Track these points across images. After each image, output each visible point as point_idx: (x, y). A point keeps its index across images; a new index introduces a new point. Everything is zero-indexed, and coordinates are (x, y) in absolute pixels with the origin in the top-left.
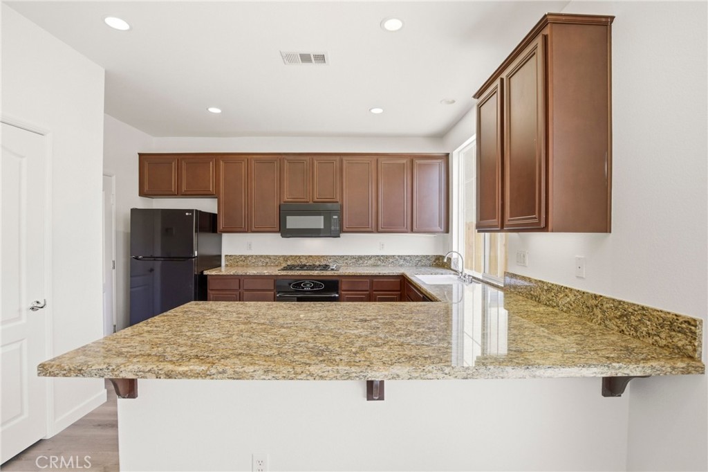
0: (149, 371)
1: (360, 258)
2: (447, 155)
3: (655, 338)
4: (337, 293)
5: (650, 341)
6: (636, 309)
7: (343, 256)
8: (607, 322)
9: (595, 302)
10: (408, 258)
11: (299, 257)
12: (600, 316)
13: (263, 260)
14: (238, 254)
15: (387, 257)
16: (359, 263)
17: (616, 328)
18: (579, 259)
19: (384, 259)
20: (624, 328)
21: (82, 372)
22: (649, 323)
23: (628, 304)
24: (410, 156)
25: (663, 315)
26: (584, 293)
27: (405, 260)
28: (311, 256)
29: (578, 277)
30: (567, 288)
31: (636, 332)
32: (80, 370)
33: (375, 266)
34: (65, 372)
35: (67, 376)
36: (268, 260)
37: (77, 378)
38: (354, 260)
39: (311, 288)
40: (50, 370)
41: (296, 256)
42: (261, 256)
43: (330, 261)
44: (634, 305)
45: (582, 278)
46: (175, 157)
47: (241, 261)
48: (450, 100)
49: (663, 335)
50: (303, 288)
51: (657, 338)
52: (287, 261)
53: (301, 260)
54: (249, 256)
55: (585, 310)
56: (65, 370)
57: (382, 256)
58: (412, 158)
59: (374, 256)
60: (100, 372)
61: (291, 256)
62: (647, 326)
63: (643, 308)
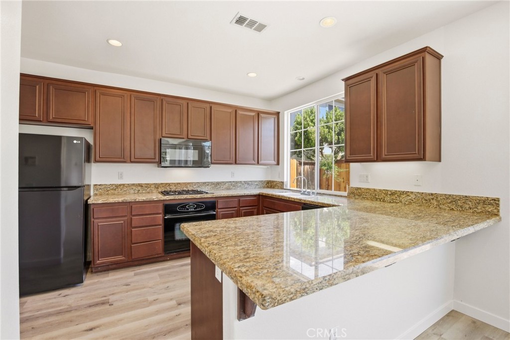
0: (352, 273)
1: (218, 183)
2: (278, 113)
3: (474, 209)
4: (214, 211)
5: (471, 211)
6: (462, 197)
7: (206, 183)
8: (441, 206)
9: (431, 197)
10: (250, 183)
11: (169, 184)
12: (436, 203)
13: (134, 188)
14: (108, 183)
15: (237, 182)
16: (217, 187)
17: (448, 208)
18: (417, 176)
19: (235, 184)
20: (453, 207)
21: (306, 290)
22: (470, 203)
23: (456, 195)
24: (257, 111)
25: (479, 198)
26: (422, 193)
27: (248, 184)
28: (179, 183)
29: (415, 185)
30: (408, 192)
31: (462, 208)
32: (304, 289)
33: (228, 189)
34: (292, 296)
35: (294, 299)
36: (139, 188)
37: (303, 297)
38: (213, 186)
39: (195, 209)
40: (279, 298)
41: (167, 184)
42: (133, 185)
43: (195, 187)
44: (459, 195)
45: (420, 186)
46: (42, 80)
47: (112, 189)
48: (301, 78)
49: (479, 208)
50: (188, 209)
51: (476, 209)
52: (157, 188)
53: (171, 187)
54: (120, 185)
55: (424, 202)
56: (292, 293)
57: (233, 182)
58: (258, 113)
59: (227, 182)
60: (320, 285)
61: (162, 184)
62: (469, 204)
63: (466, 197)
